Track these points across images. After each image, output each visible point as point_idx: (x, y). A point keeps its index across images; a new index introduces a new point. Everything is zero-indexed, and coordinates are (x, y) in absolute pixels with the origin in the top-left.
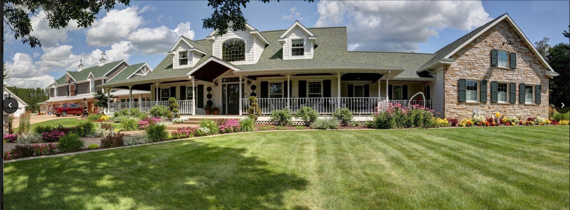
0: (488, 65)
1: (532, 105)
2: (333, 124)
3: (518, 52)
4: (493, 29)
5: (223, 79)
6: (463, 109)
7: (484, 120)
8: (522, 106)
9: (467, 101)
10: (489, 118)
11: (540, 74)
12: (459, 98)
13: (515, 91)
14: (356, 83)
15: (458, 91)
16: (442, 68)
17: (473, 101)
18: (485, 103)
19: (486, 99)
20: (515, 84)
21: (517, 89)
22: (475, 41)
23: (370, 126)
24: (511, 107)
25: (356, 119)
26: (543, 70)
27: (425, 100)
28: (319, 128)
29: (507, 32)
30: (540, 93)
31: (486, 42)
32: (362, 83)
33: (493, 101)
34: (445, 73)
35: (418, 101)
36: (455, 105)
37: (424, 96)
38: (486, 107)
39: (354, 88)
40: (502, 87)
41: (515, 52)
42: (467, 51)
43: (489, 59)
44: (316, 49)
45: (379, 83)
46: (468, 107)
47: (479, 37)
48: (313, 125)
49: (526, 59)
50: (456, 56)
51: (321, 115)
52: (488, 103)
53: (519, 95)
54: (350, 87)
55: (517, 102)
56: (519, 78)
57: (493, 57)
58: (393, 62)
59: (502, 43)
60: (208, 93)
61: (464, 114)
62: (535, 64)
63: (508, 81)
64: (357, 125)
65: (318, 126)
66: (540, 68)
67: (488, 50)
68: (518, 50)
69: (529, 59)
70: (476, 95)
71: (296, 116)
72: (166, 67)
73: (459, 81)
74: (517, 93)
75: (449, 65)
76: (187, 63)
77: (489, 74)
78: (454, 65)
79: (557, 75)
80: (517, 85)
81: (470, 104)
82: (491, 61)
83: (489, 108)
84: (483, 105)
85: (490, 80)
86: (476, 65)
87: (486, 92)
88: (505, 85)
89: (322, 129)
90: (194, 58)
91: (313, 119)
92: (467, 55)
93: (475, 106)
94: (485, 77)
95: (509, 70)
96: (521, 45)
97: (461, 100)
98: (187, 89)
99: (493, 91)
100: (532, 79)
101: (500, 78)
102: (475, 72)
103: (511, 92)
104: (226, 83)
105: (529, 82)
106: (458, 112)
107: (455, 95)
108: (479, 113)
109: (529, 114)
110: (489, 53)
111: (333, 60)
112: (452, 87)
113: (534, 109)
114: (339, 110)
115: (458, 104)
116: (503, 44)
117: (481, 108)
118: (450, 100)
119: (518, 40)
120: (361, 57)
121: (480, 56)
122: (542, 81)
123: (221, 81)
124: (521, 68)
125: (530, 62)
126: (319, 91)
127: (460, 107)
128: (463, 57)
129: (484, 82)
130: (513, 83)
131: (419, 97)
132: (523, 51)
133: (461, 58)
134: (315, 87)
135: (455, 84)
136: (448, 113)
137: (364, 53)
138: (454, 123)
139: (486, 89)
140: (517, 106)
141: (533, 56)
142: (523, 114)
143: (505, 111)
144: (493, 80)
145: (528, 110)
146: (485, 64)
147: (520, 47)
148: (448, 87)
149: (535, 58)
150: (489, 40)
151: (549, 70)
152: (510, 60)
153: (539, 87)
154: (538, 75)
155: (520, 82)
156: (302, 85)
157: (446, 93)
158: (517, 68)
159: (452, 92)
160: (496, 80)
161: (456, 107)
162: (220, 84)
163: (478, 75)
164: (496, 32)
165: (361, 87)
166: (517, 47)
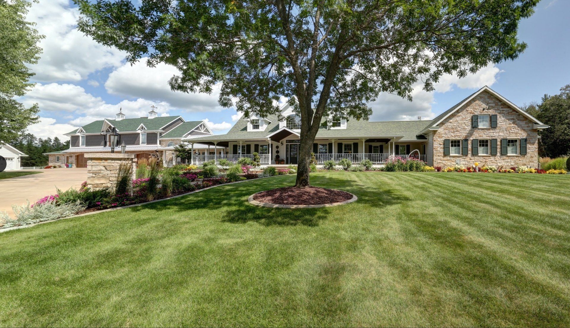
0: (469, 128)
1: (517, 156)
2: (361, 169)
3: (499, 113)
4: (474, 100)
5: (287, 140)
6: (447, 160)
7: (463, 168)
8: (504, 157)
9: (451, 155)
10: (469, 166)
11: (526, 128)
12: (444, 153)
13: (497, 145)
14: (374, 144)
15: (444, 148)
16: (432, 133)
17: (457, 155)
18: (467, 155)
19: (468, 153)
20: (496, 140)
21: (499, 143)
22: (458, 112)
23: (382, 170)
24: (492, 158)
25: (374, 166)
26: (530, 125)
27: (420, 155)
28: (353, 171)
29: (488, 100)
30: (526, 145)
31: (467, 111)
32: (378, 144)
33: (473, 154)
34: (434, 136)
35: (415, 155)
36: (442, 157)
37: (419, 152)
38: (468, 159)
39: (373, 147)
40: (484, 143)
41: (496, 113)
42: (451, 119)
43: (470, 123)
44: (348, 122)
45: (389, 144)
46: (452, 158)
47: (461, 108)
48: (349, 169)
49: (508, 118)
50: (442, 124)
51: (353, 164)
52: (470, 155)
53: (501, 148)
54: (370, 147)
55: (499, 154)
56: (501, 134)
57: (473, 121)
58: (400, 129)
59: (482, 109)
60: (276, 150)
61: (449, 164)
62: (519, 121)
63: (488, 138)
64: (375, 170)
65: (353, 170)
66: (526, 123)
67: (469, 117)
68: (499, 112)
69: (512, 117)
70: (459, 150)
71: (339, 164)
72: (240, 130)
73: (444, 141)
74: (499, 147)
75: (436, 131)
76: (258, 128)
77: (470, 134)
78: (441, 130)
79: (547, 127)
80: (499, 140)
81: (454, 157)
82: (472, 124)
83: (470, 159)
84: (464, 157)
85: (471, 138)
86: (459, 129)
87: (467, 148)
88: (487, 141)
89: (355, 171)
90: (264, 125)
91: (349, 166)
92: (451, 122)
93: (458, 158)
94: (467, 136)
95: (489, 129)
96: (502, 108)
97: (446, 153)
98: (259, 146)
99: (474, 146)
100: (516, 133)
101: (481, 136)
102: (458, 134)
103: (492, 146)
104: (289, 144)
105: (513, 137)
106: (444, 162)
107: (442, 151)
108: (461, 163)
109: (513, 164)
110: (470, 118)
111: (360, 130)
112: (439, 145)
113: (518, 160)
114: (364, 161)
115: (443, 157)
116: (484, 109)
117: (463, 160)
118: (438, 154)
119: (500, 104)
120: (378, 126)
121: (462, 122)
122: (528, 135)
123: (285, 142)
124: (503, 126)
125: (514, 119)
126: (351, 150)
127: (445, 158)
128: (448, 124)
129: (466, 140)
130: (493, 139)
131: (416, 153)
132: (504, 112)
133: (446, 125)
134: (348, 147)
135: (442, 143)
136: (436, 163)
137: (380, 123)
138: (439, 169)
139: (468, 145)
140: (499, 157)
141: (517, 114)
142: (506, 164)
143: (486, 162)
144: (474, 138)
145: (511, 160)
146: (466, 127)
147: (502, 109)
148: (436, 145)
149: (519, 115)
150: (470, 109)
151: (536, 123)
152: (491, 121)
153: (524, 140)
154: (524, 130)
155: (502, 137)
156: (340, 145)
157: (434, 150)
158: (498, 126)
159: (439, 149)
160: (477, 138)
161: (442, 158)
162: (285, 144)
163: (460, 135)
164: (477, 102)
165: (378, 147)
166: (498, 110)
